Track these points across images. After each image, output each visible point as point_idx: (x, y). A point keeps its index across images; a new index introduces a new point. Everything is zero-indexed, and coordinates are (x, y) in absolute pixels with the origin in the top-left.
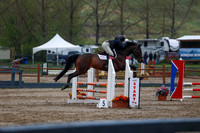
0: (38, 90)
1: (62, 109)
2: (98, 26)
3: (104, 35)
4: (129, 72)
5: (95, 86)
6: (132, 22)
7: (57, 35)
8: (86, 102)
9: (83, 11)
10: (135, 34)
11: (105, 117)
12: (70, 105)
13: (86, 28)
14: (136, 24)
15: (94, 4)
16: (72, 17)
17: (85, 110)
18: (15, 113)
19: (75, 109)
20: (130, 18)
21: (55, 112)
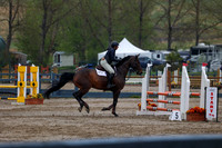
0: (104, 100)
1: (130, 121)
2: (170, 29)
3: (177, 39)
4: (205, 81)
5: (167, 96)
6: (208, 24)
7: (125, 40)
8: (157, 113)
9: (153, 13)
10: (212, 38)
11: (178, 131)
12: (139, 117)
13: (156, 32)
14: (213, 26)
15: (166, 5)
16: (141, 20)
17: (156, 123)
18: (79, 125)
19: (145, 122)
20: (207, 20)
21: (123, 125)
